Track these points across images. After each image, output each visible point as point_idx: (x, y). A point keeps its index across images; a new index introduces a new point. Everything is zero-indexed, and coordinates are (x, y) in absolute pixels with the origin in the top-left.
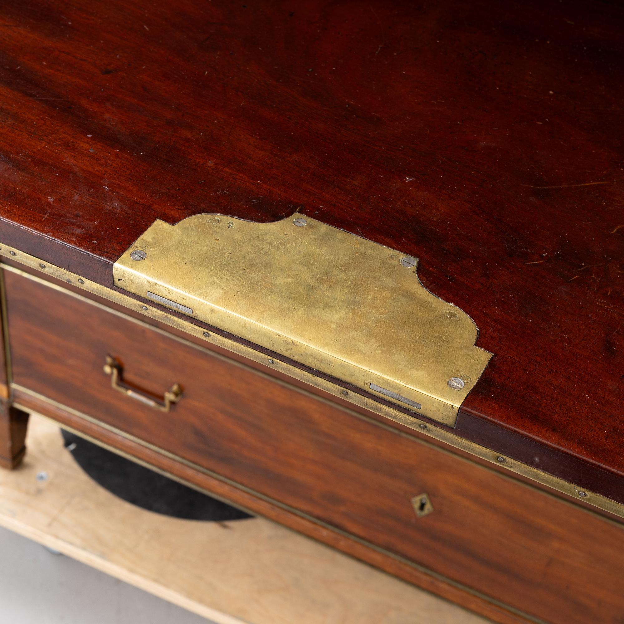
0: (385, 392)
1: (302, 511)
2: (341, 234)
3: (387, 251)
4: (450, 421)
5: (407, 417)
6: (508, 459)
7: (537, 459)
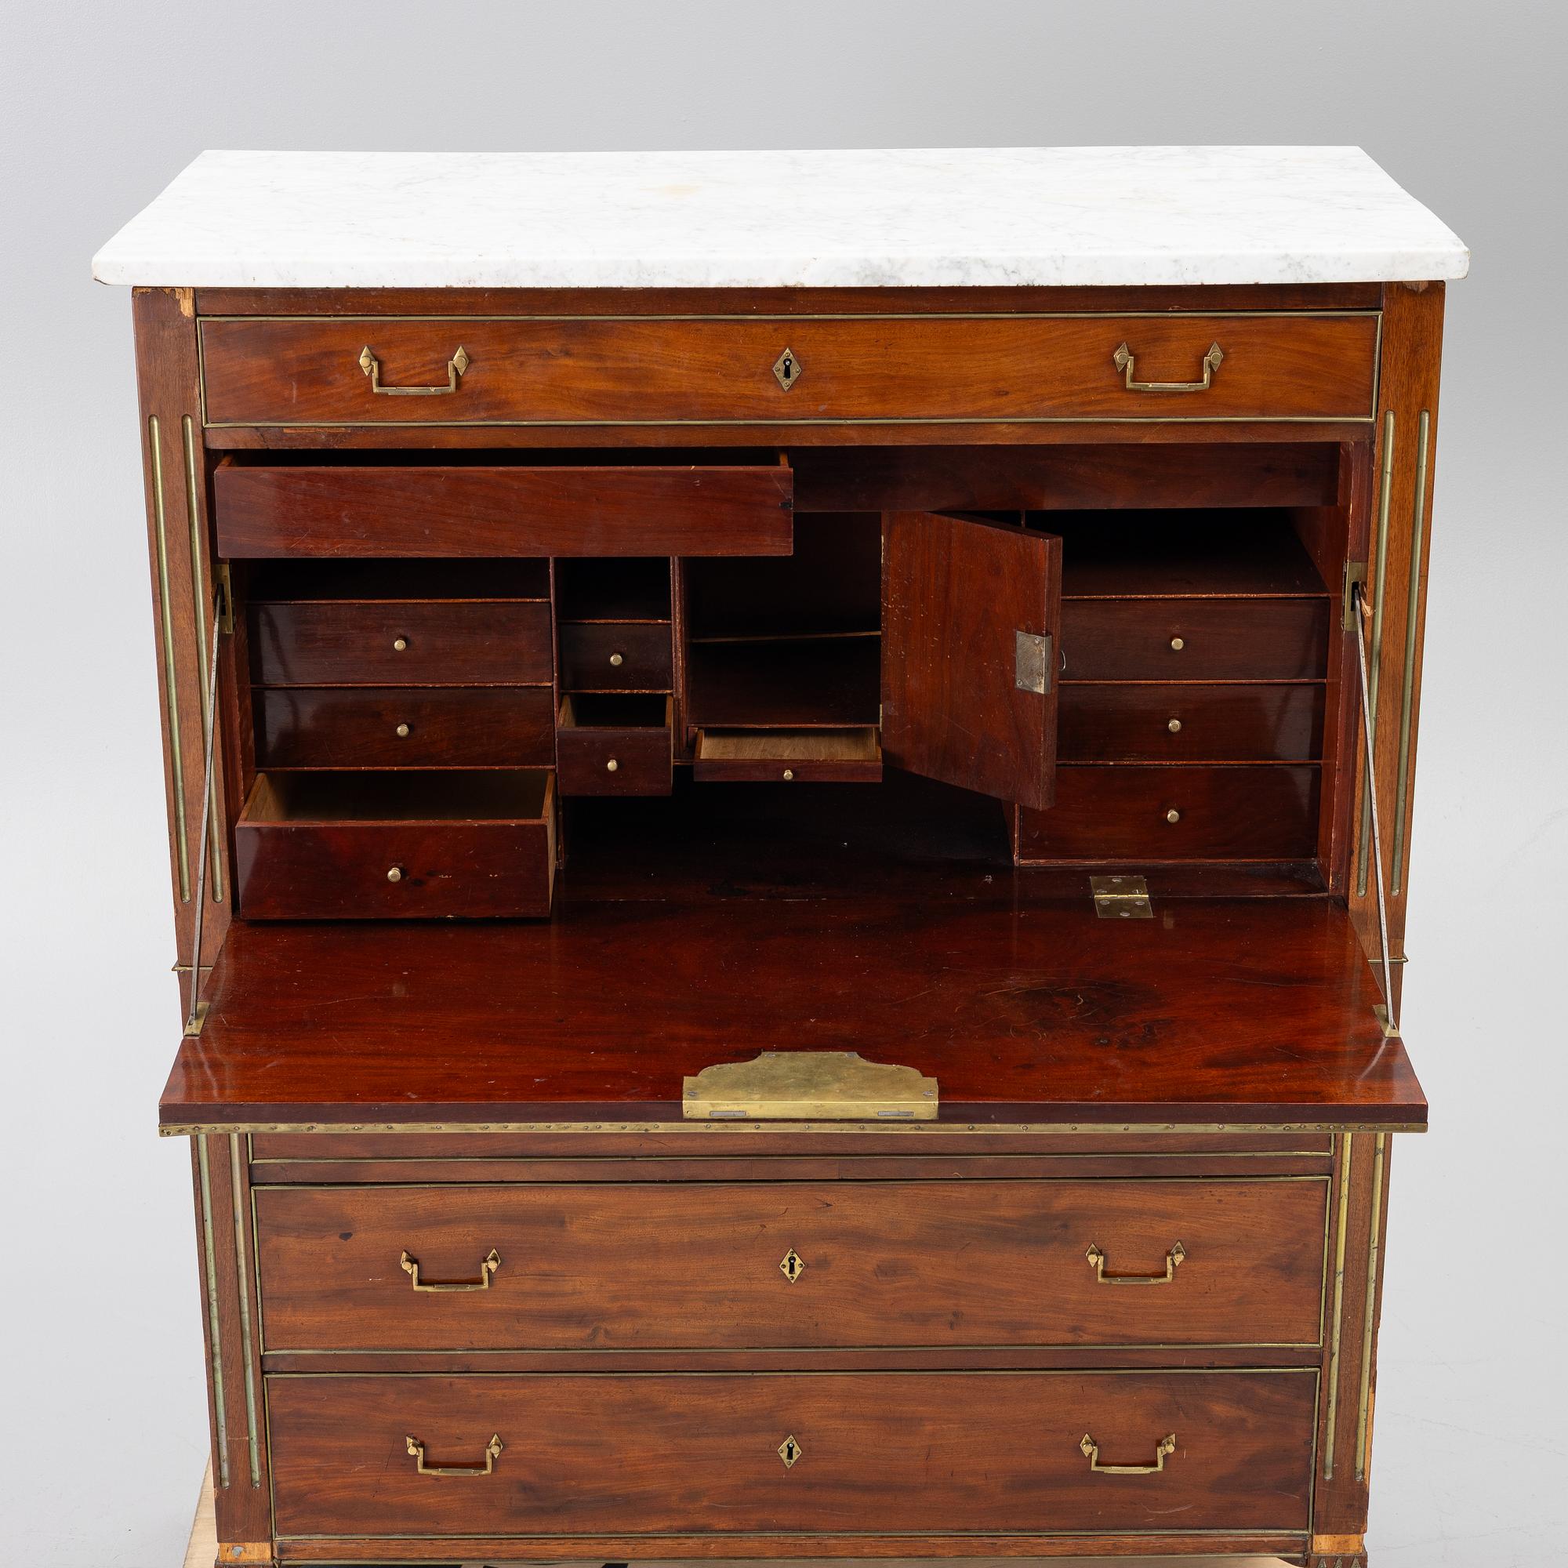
0: (888, 1114)
1: (659, 1531)
2: (800, 1054)
3: (836, 1054)
4: (934, 1115)
5: (906, 1125)
6: (976, 1126)
7: (993, 1117)
